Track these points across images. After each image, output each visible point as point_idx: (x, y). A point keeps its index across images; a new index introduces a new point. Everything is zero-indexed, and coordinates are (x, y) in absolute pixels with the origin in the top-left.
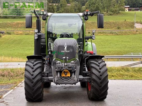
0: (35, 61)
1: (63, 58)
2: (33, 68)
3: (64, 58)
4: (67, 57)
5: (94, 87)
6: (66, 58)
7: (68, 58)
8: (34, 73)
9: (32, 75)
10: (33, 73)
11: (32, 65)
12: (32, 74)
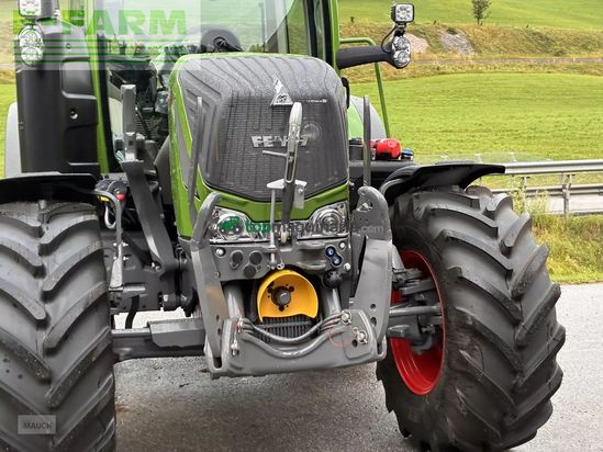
0: (50, 218)
1: (270, 185)
2: (39, 272)
3: (279, 184)
4: (297, 182)
5: (476, 381)
6: (291, 188)
7: (304, 184)
8: (56, 310)
9: (42, 324)
10: (49, 307)
11: (28, 246)
12: (41, 316)
